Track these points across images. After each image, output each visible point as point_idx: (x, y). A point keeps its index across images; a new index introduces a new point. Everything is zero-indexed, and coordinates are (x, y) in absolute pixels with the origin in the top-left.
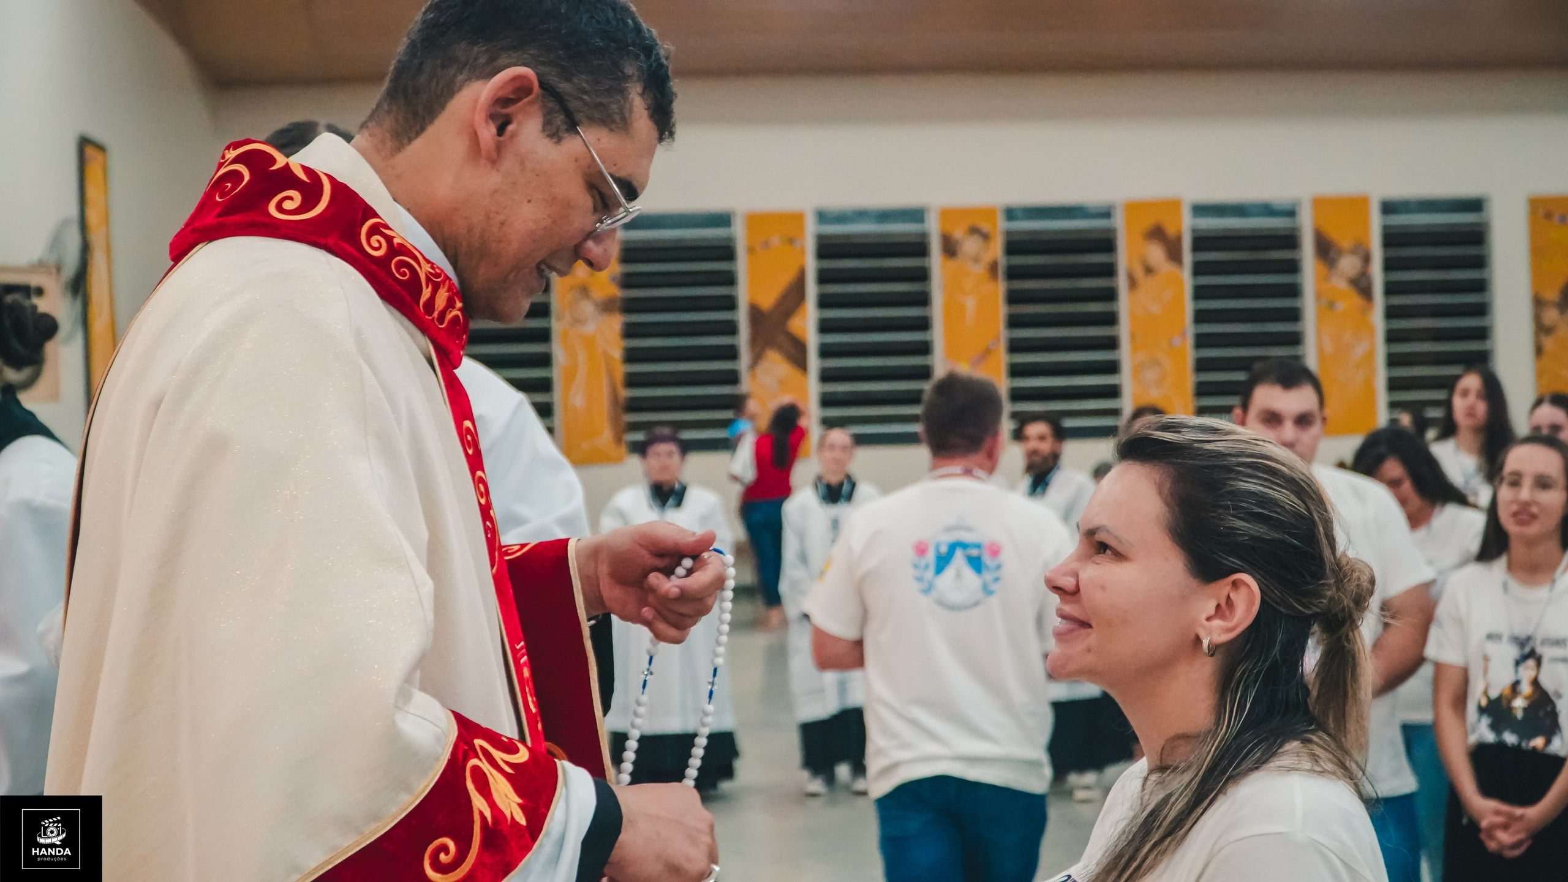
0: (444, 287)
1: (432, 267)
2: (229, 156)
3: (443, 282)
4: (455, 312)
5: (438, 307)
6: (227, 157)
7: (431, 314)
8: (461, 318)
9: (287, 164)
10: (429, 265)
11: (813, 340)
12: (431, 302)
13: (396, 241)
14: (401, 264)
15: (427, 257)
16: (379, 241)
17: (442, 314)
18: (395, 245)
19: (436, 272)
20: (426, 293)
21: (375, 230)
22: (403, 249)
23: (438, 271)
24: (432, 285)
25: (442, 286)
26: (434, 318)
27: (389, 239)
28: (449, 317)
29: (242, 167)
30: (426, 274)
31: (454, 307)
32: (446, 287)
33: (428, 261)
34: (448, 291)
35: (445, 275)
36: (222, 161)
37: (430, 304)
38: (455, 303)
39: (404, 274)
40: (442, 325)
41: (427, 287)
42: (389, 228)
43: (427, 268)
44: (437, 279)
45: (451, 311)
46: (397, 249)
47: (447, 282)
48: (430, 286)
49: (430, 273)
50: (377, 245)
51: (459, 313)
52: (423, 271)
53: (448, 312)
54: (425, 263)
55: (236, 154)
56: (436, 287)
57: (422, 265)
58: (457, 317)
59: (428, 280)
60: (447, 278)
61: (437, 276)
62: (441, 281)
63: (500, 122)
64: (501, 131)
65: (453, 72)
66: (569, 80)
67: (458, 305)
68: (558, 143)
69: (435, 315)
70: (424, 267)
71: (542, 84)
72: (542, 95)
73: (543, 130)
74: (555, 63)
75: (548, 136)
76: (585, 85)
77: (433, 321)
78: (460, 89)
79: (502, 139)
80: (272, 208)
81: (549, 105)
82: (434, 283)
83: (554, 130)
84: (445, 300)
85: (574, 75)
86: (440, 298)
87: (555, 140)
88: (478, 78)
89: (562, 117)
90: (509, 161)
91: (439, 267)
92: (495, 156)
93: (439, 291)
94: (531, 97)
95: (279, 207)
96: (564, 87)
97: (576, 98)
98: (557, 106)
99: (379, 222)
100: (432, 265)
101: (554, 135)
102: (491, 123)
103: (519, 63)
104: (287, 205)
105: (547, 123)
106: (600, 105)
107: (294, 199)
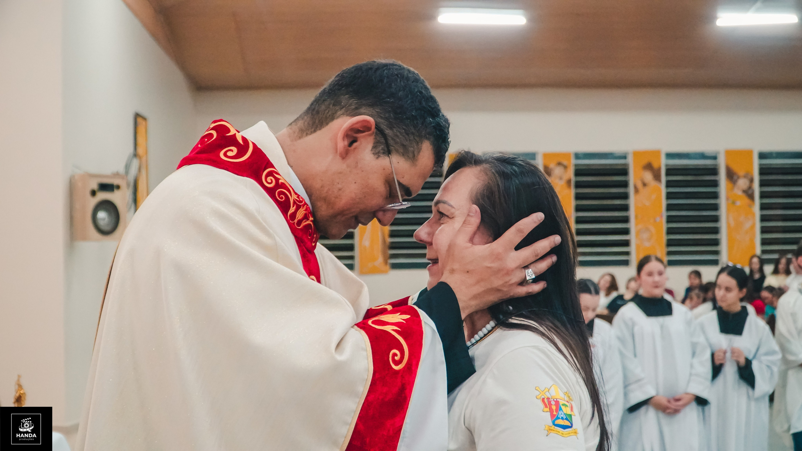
0: (303, 208)
1: (298, 197)
2: (209, 127)
3: (303, 205)
4: (308, 222)
5: (298, 218)
7: (294, 218)
8: (312, 225)
9: (235, 134)
10: (297, 196)
12: (295, 213)
13: (280, 181)
14: (281, 193)
15: (296, 191)
16: (271, 180)
17: (300, 221)
18: (280, 183)
19: (300, 200)
20: (292, 210)
21: (270, 174)
22: (283, 186)
23: (301, 199)
25: (302, 207)
26: (295, 222)
27: (277, 180)
28: (304, 224)
29: (214, 133)
30: (294, 200)
31: (308, 219)
32: (305, 208)
33: (296, 194)
34: (304, 211)
35: (305, 202)
37: (293, 215)
38: (309, 217)
39: (282, 198)
40: (299, 226)
41: (293, 206)
42: (278, 174)
43: (295, 197)
45: (305, 221)
46: (280, 185)
47: (306, 205)
48: (295, 206)
49: (296, 200)
50: (270, 181)
51: (311, 223)
52: (292, 198)
53: (303, 221)
54: (294, 194)
55: (214, 126)
56: (298, 207)
57: (292, 195)
59: (294, 203)
60: (305, 204)
61: (301, 202)
63: (351, 140)
64: (351, 144)
65: (337, 109)
66: (391, 128)
67: (311, 219)
68: (377, 158)
69: (296, 221)
70: (294, 197)
71: (377, 127)
72: (376, 133)
73: (372, 150)
74: (386, 119)
75: (373, 154)
76: (398, 134)
77: (295, 224)
78: (338, 117)
79: (350, 148)
80: (222, 155)
81: (378, 138)
82: (297, 205)
83: (377, 151)
84: (303, 214)
85: (394, 127)
86: (299, 213)
87: (376, 156)
88: (347, 115)
89: (383, 146)
90: (350, 160)
91: (302, 198)
92: (345, 155)
93: (300, 209)
94: (370, 132)
95: (225, 155)
96: (388, 132)
97: (393, 139)
98: (383, 140)
99: (274, 171)
100: (298, 196)
101: (376, 154)
102: (346, 139)
103: (370, 114)
104: (230, 154)
105: (374, 147)
106: (404, 146)
107: (234, 151)
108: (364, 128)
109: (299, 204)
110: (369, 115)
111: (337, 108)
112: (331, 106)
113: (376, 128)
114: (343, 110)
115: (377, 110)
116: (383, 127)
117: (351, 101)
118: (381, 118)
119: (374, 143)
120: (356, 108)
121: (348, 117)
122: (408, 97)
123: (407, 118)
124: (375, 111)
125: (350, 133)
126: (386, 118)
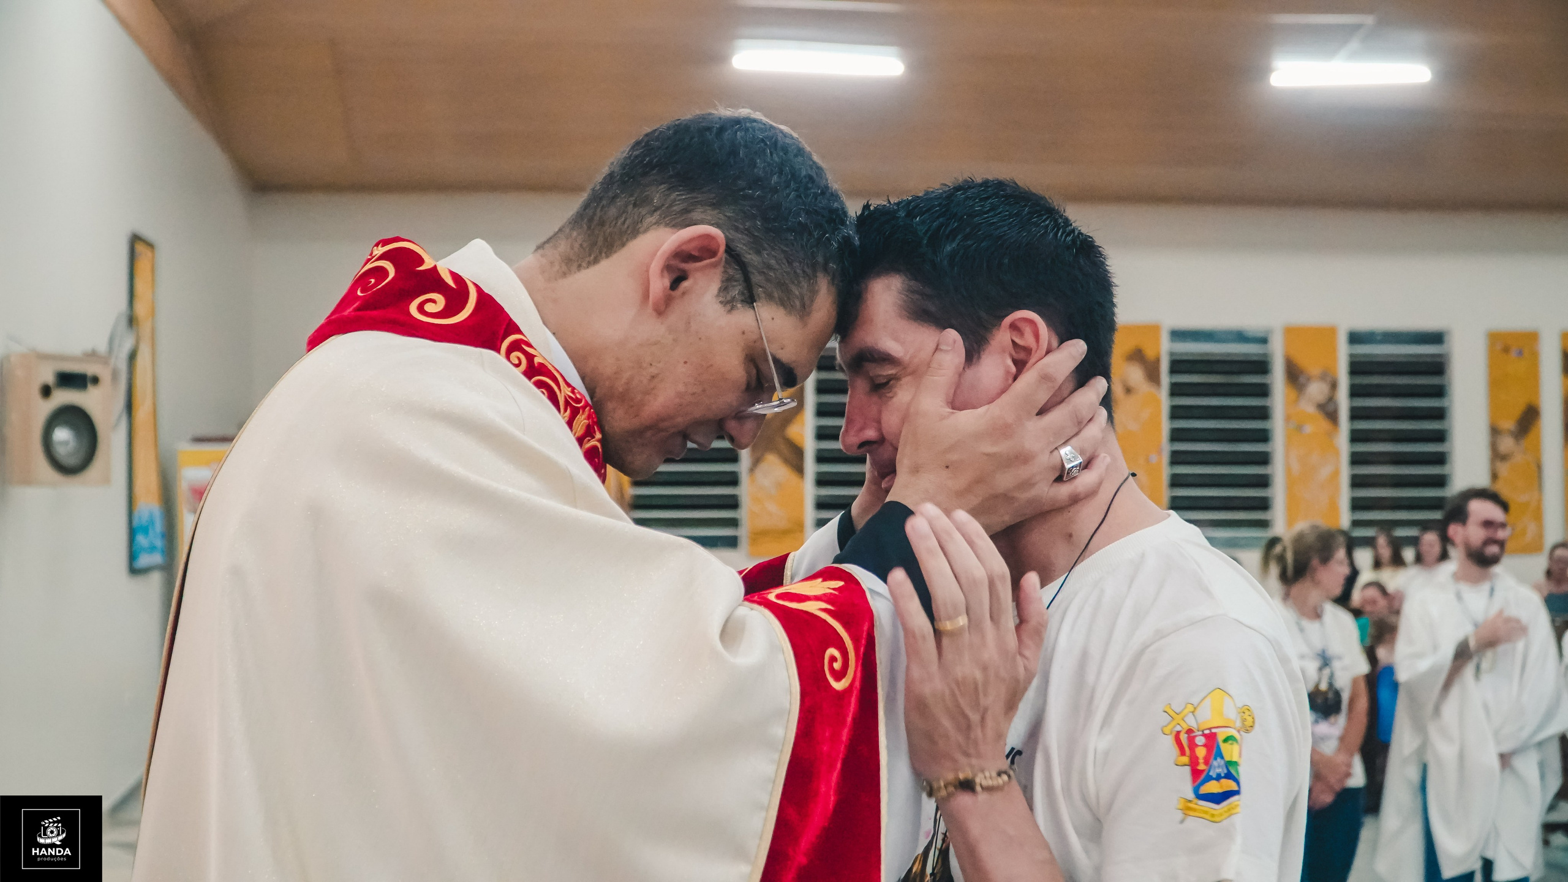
0: (583, 414)
1: (573, 392)
2: (377, 252)
3: (584, 408)
4: (593, 443)
5: (576, 432)
6: (374, 254)
8: (600, 450)
9: (435, 267)
10: (570, 389)
12: (569, 424)
13: (537, 360)
14: (540, 385)
15: (568, 381)
16: (519, 358)
18: (536, 365)
19: (576, 397)
20: (562, 418)
21: (515, 346)
22: (543, 370)
23: (578, 396)
24: (571, 410)
25: (581, 412)
27: (530, 358)
28: (587, 445)
29: (389, 265)
30: (565, 398)
31: (593, 437)
32: (587, 413)
33: (568, 385)
34: (585, 419)
35: (586, 401)
36: (368, 257)
38: (595, 432)
41: (564, 411)
42: (530, 345)
43: (567, 391)
44: (577, 404)
45: (589, 440)
46: (535, 368)
47: (588, 408)
48: (569, 411)
49: (570, 397)
50: (517, 362)
51: (599, 445)
52: (563, 393)
53: (584, 441)
54: (565, 386)
55: (384, 250)
56: (574, 413)
57: (562, 388)
58: (595, 448)
59: (567, 403)
60: (588, 405)
61: (578, 401)
62: (581, 407)
63: (674, 276)
64: (675, 283)
65: (644, 213)
66: (758, 252)
67: (598, 436)
68: (730, 311)
70: (564, 392)
71: (729, 250)
72: (726, 258)
73: (718, 296)
74: (748, 232)
75: (721, 302)
76: (773, 262)
78: (646, 231)
79: (673, 293)
80: (413, 310)
81: (731, 272)
82: (573, 408)
83: (729, 298)
84: (584, 428)
85: (765, 249)
86: (577, 425)
87: (728, 307)
88: (667, 225)
89: (740, 287)
90: (674, 317)
91: (579, 393)
92: (663, 308)
93: (578, 417)
94: (713, 260)
95: (420, 309)
96: (751, 258)
97: (762, 273)
98: (739, 276)
99: (521, 340)
100: (573, 390)
101: (728, 302)
102: (666, 274)
103: (712, 222)
104: (429, 308)
105: (724, 289)
106: (782, 286)
107: (438, 303)
108: (702, 252)
109: (575, 404)
110: (712, 225)
111: (644, 211)
112: (630, 207)
113: (726, 251)
114: (656, 215)
115: (728, 214)
116: (741, 247)
117: (674, 196)
118: (737, 229)
119: (723, 282)
120: (686, 211)
121: (668, 230)
122: (788, 186)
123: (790, 230)
124: (726, 216)
125: (673, 262)
126: (746, 230)
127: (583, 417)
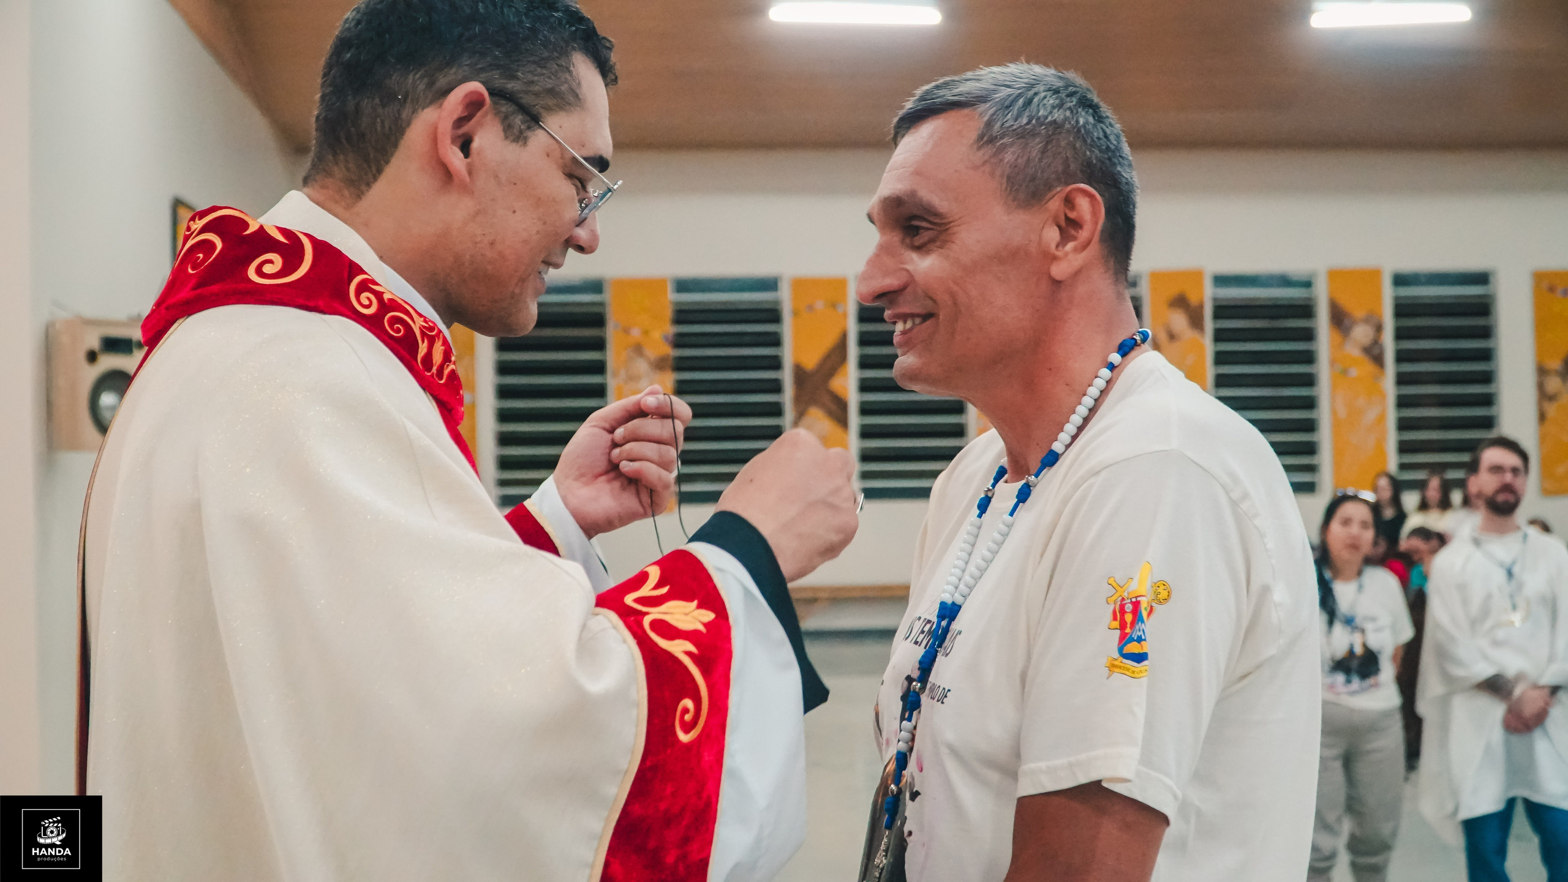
0: (439, 339)
1: (425, 321)
2: (196, 226)
3: (438, 335)
4: (452, 367)
5: (436, 363)
6: (193, 229)
7: (430, 370)
9: (262, 227)
10: (422, 319)
11: (853, 398)
12: (429, 356)
13: (387, 297)
14: (394, 321)
16: (369, 299)
17: (441, 369)
18: (387, 302)
19: (428, 325)
20: (423, 349)
21: (363, 287)
22: (394, 305)
23: (430, 323)
24: (427, 339)
25: (437, 340)
26: (432, 373)
27: (380, 296)
28: (447, 371)
29: (213, 237)
30: (420, 328)
31: (451, 362)
32: (442, 340)
33: (420, 315)
34: (443, 345)
35: (438, 328)
36: (187, 233)
37: (428, 358)
38: (453, 356)
39: (398, 331)
40: (441, 381)
41: (423, 342)
42: (377, 284)
43: (420, 322)
44: (430, 332)
45: (448, 366)
46: (387, 305)
47: (441, 334)
48: (426, 341)
49: (424, 327)
50: (367, 302)
51: (456, 367)
52: (417, 325)
53: (445, 366)
54: (418, 317)
55: (204, 223)
56: (431, 341)
57: (414, 319)
58: (453, 371)
59: (423, 334)
60: (440, 331)
61: (431, 329)
62: (436, 334)
64: (465, 152)
66: (513, 76)
67: (456, 358)
68: (525, 144)
69: (434, 370)
70: (415, 322)
71: (491, 91)
73: (506, 138)
75: (514, 141)
76: (531, 77)
77: (435, 377)
79: (469, 160)
80: (252, 274)
81: (504, 110)
82: (429, 337)
83: (516, 133)
84: (442, 352)
85: (517, 71)
86: (438, 354)
87: (521, 142)
89: (519, 118)
90: (482, 179)
91: (430, 321)
93: (434, 345)
94: (484, 108)
95: (259, 272)
96: (511, 86)
98: (513, 107)
99: (366, 278)
100: (424, 318)
101: (518, 137)
104: (269, 270)
105: (507, 128)
106: (553, 92)
107: (275, 262)
109: (431, 334)
116: (500, 83)
119: (502, 122)
127: (440, 342)
